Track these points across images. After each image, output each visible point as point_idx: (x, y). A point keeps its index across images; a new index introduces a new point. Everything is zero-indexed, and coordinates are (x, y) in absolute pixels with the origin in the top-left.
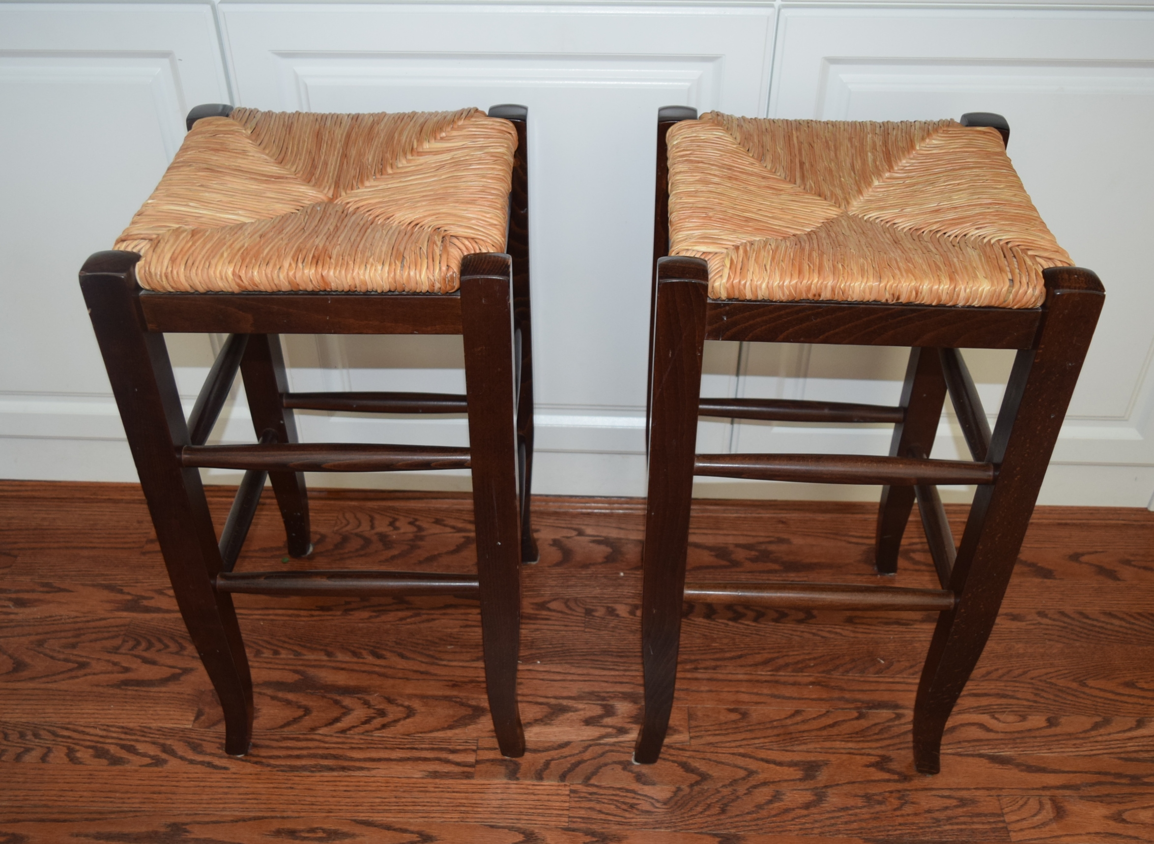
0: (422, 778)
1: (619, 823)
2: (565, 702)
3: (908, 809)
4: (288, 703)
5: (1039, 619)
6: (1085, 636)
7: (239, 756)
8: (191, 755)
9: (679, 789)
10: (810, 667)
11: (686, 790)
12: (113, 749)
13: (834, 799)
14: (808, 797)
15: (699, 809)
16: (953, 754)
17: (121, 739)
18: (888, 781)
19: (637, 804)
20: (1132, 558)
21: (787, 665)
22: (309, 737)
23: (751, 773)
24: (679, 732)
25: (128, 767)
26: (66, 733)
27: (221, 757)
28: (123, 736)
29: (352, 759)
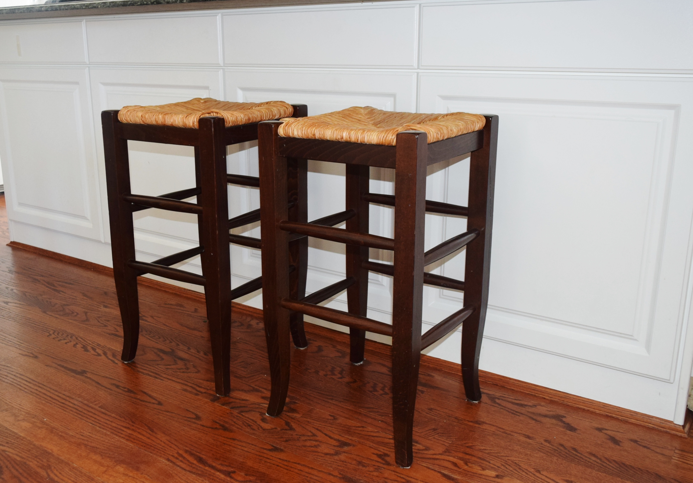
0: (180, 389)
1: (238, 428)
2: (261, 389)
3: (375, 474)
4: (159, 355)
5: (543, 442)
6: (565, 456)
7: (125, 362)
8: (111, 357)
9: (276, 428)
10: (389, 416)
11: (279, 429)
12: (89, 348)
13: (342, 457)
14: (332, 452)
15: (276, 437)
16: (425, 466)
17: (95, 346)
18: (378, 462)
19: (252, 426)
20: (638, 440)
21: (378, 412)
22: (154, 366)
23: (314, 435)
24: (299, 413)
25: (88, 353)
26: (80, 339)
27: (119, 360)
28: (96, 346)
29: (161, 376)
